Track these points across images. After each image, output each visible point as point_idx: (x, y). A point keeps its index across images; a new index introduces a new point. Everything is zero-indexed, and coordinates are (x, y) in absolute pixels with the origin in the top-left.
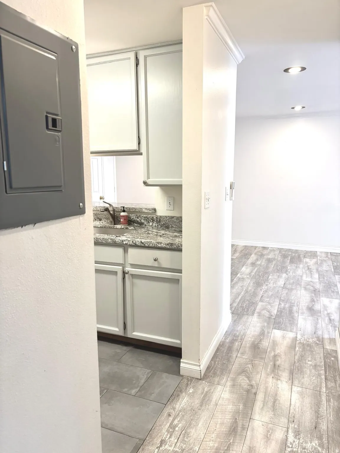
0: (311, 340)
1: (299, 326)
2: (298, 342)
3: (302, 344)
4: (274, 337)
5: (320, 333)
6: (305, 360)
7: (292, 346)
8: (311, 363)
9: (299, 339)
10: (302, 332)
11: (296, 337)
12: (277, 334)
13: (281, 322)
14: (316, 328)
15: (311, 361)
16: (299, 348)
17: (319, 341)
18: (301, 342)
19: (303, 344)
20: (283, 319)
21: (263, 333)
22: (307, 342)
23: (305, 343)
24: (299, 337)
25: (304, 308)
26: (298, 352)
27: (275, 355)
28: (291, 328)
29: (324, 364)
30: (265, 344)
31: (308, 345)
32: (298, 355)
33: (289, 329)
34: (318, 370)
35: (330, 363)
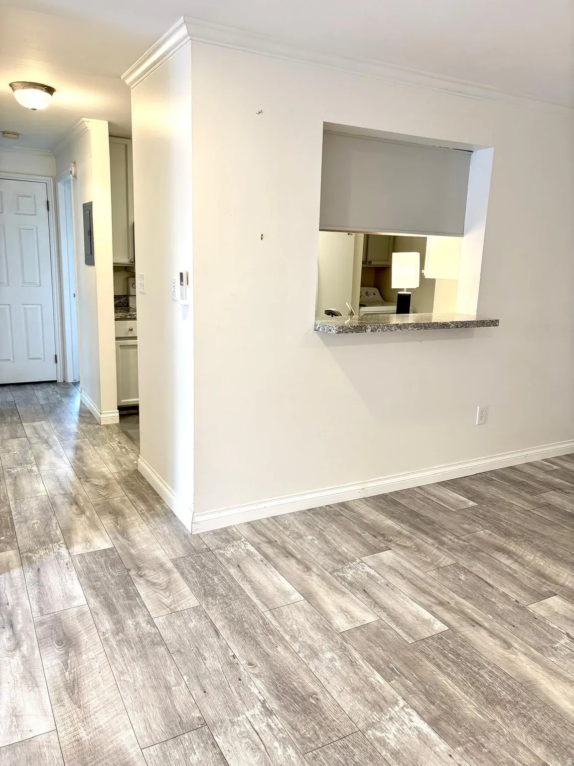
0: (42, 553)
1: (74, 573)
2: (61, 542)
3: (54, 541)
4: (102, 536)
5: (30, 575)
6: (42, 523)
7: (67, 533)
8: (33, 522)
9: (61, 547)
10: (62, 561)
11: (68, 548)
12: (102, 543)
13: (111, 568)
14: (39, 584)
15: (34, 524)
16: (56, 533)
17: (27, 557)
18: (57, 542)
19: (52, 542)
20: (112, 576)
21: (124, 535)
22: (47, 548)
23: (51, 545)
24: (64, 551)
25: (84, 638)
26: (55, 528)
27: (85, 514)
28: (86, 562)
29: (15, 526)
30: (107, 522)
31: (43, 544)
32: (54, 525)
33: (88, 559)
34: (21, 517)
35: (6, 532)
